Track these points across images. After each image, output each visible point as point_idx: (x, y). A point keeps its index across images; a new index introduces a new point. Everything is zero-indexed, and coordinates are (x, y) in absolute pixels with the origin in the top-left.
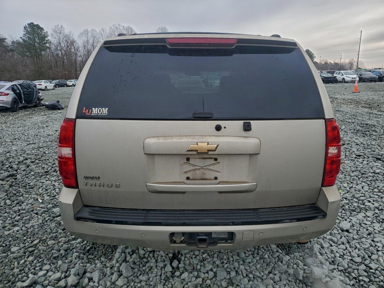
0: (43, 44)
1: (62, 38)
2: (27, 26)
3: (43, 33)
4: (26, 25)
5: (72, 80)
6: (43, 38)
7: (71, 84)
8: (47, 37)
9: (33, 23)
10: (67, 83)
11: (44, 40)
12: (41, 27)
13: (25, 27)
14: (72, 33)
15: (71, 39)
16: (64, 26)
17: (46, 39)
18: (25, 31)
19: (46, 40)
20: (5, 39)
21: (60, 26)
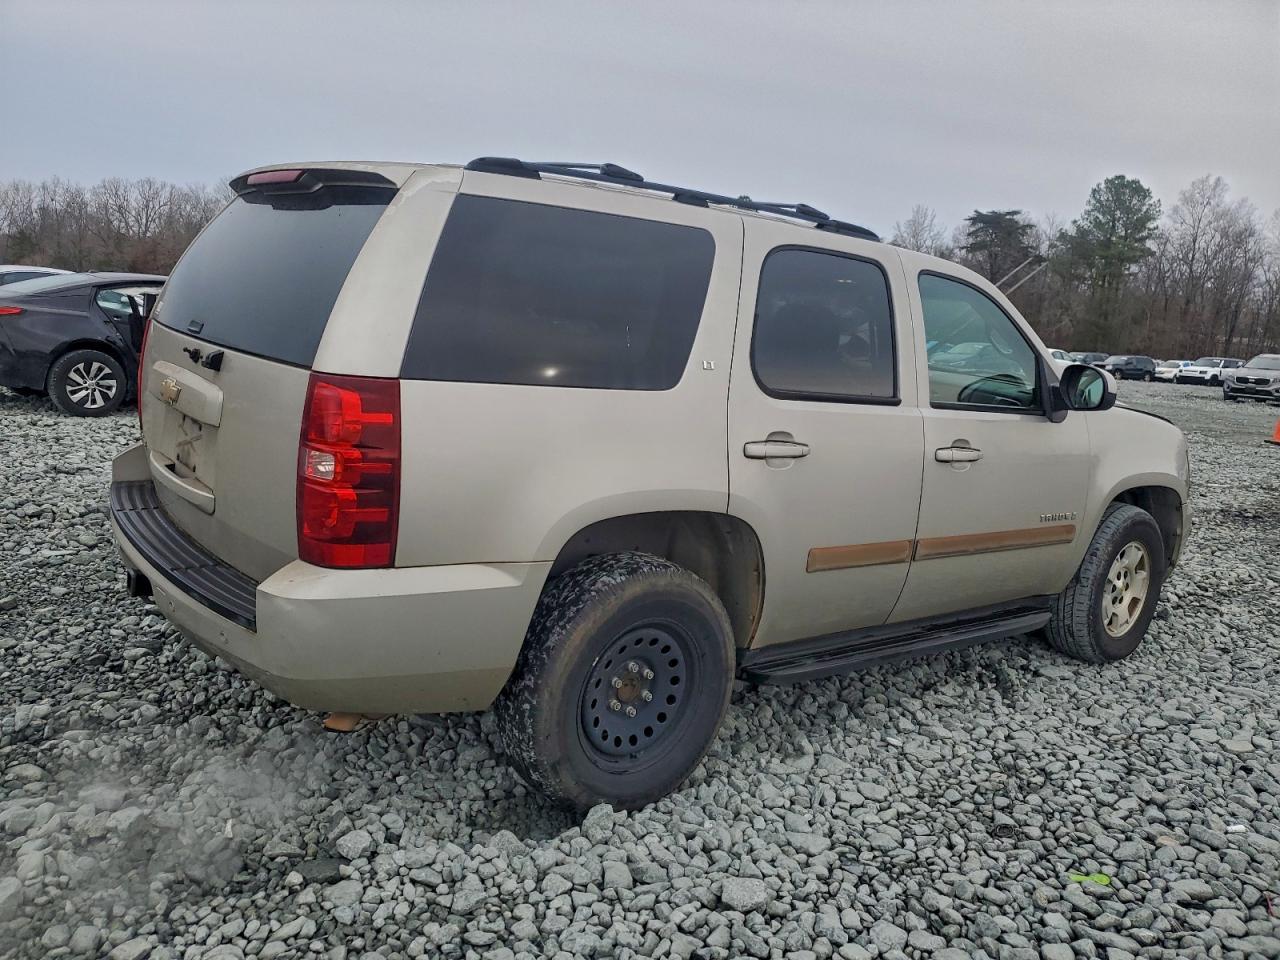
0: (1137, 241)
1: (1206, 222)
2: (1103, 186)
3: (1144, 209)
4: (1098, 186)
5: (1177, 362)
6: (1140, 223)
7: (1171, 376)
8: (1154, 219)
9: (1122, 177)
10: (1157, 369)
11: (1143, 227)
12: (1146, 187)
13: (1094, 191)
14: (1249, 202)
15: (1241, 224)
16: (1227, 180)
17: (1151, 225)
18: (1093, 202)
19: (1149, 229)
20: (1031, 226)
21: (1212, 181)
